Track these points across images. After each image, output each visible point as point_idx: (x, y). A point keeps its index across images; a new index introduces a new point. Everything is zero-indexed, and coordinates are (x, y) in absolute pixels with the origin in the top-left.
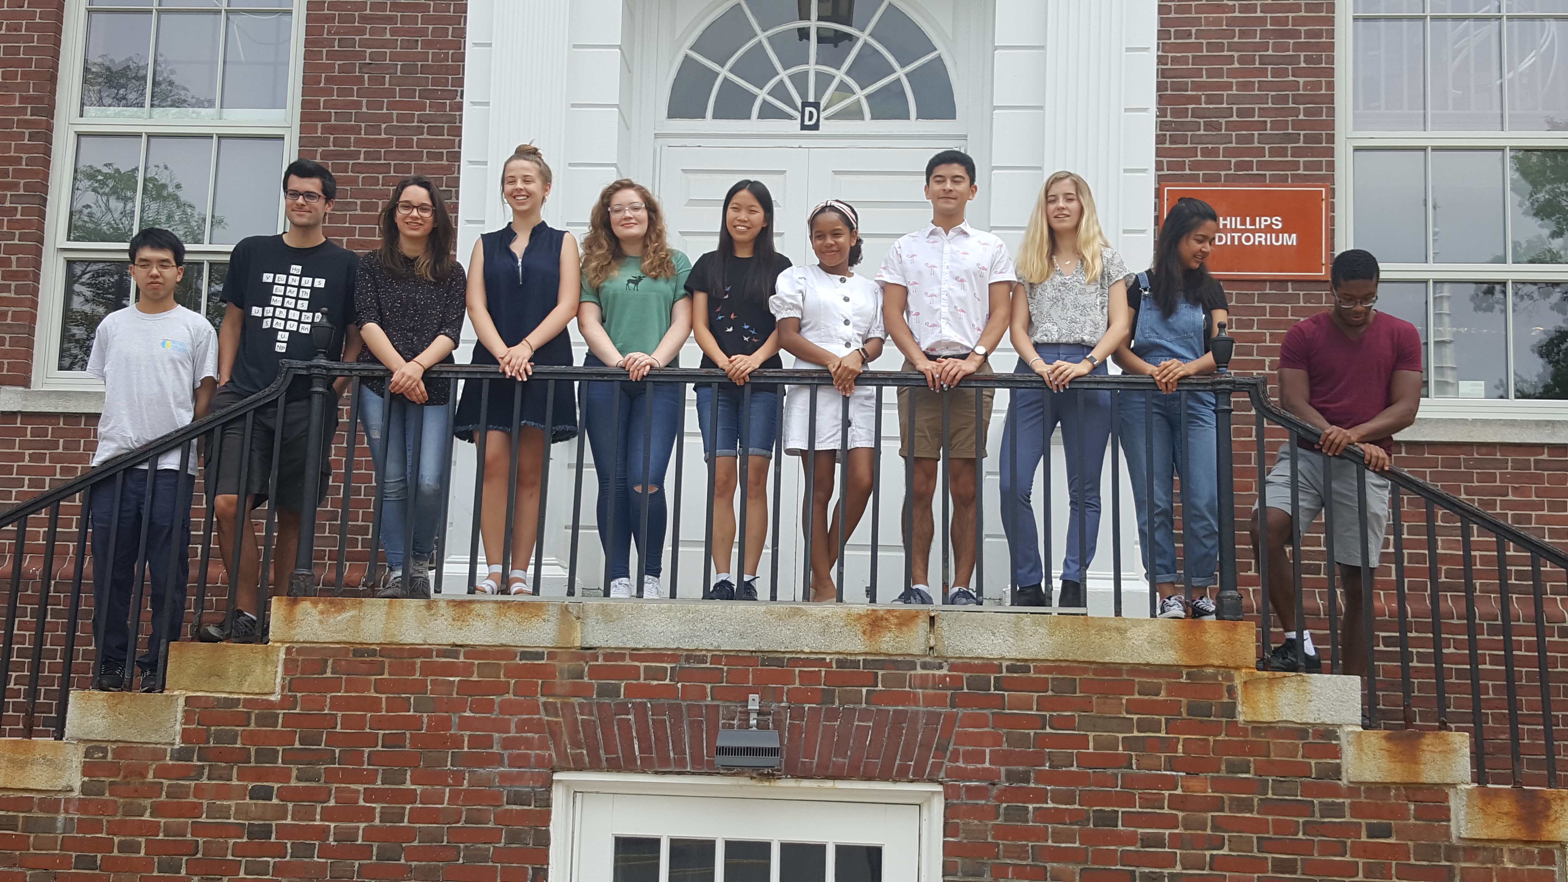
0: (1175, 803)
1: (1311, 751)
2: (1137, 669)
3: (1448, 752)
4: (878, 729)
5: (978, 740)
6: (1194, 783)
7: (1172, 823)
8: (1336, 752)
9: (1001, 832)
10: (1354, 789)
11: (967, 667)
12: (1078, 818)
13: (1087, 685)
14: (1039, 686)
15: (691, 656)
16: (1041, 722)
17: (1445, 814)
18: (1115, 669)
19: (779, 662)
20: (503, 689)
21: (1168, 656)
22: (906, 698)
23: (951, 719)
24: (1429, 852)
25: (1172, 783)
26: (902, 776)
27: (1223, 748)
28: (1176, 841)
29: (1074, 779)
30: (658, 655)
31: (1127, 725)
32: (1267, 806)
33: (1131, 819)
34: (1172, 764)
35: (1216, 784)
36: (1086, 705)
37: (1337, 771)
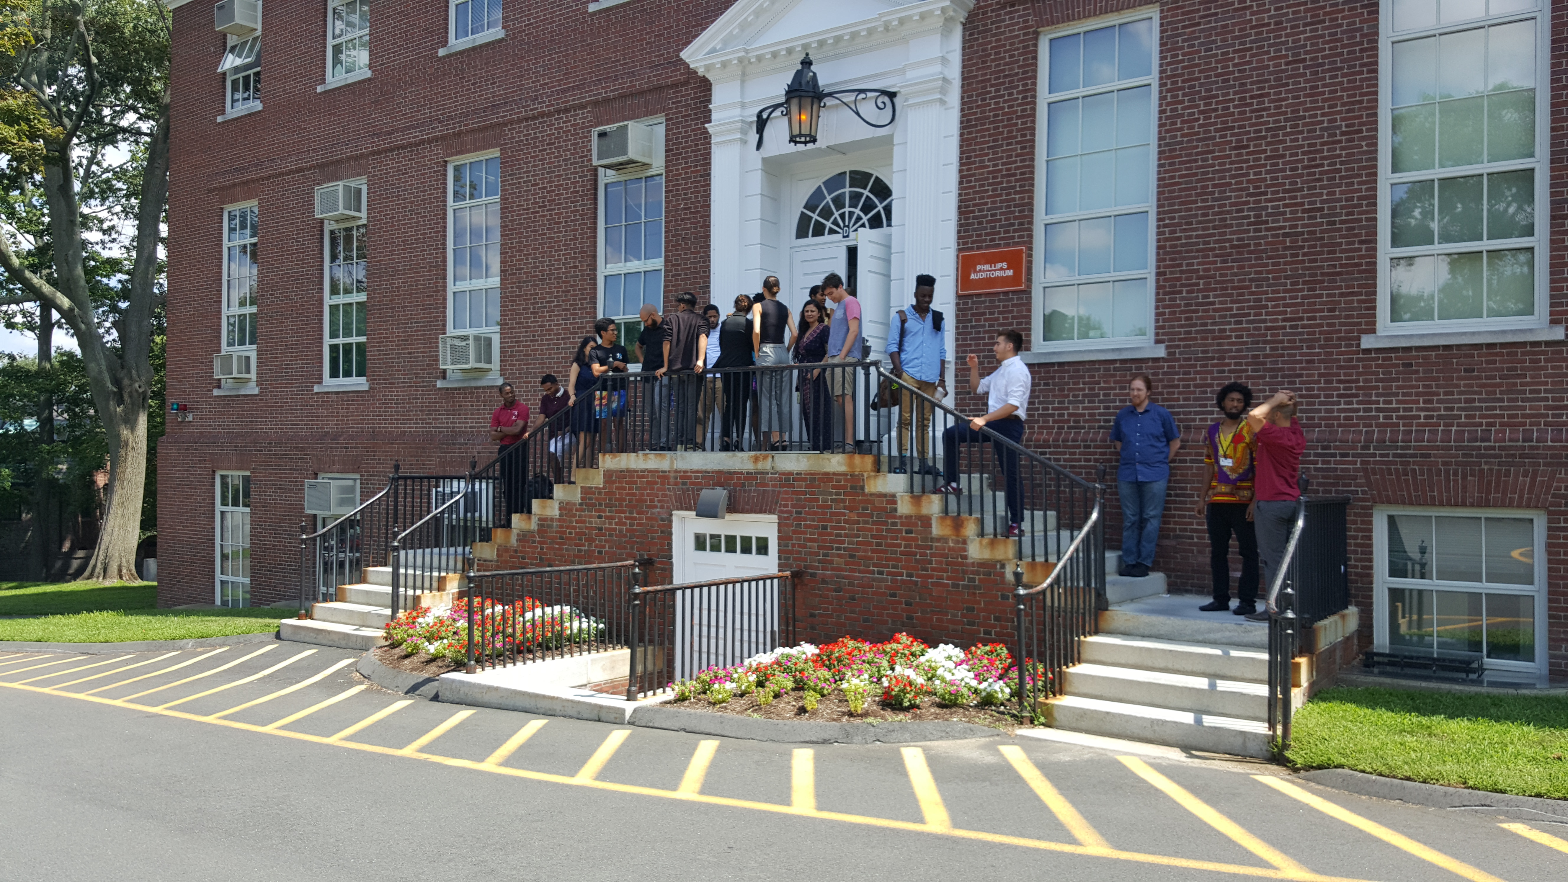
0: (846, 522)
1: (888, 502)
2: (834, 474)
3: (930, 502)
4: (758, 496)
5: (786, 499)
6: (852, 515)
7: (844, 529)
8: (895, 503)
9: (794, 532)
10: (901, 517)
11: (784, 474)
12: (816, 527)
13: (820, 480)
14: (804, 480)
15: (706, 472)
16: (805, 493)
17: (930, 526)
18: (827, 474)
19: (729, 473)
20: (656, 483)
21: (843, 469)
22: (767, 485)
23: (779, 492)
24: (925, 539)
25: (844, 515)
26: (765, 512)
27: (861, 501)
28: (846, 535)
29: (815, 513)
30: (697, 472)
31: (831, 494)
32: (874, 523)
33: (833, 528)
34: (845, 508)
35: (859, 515)
36: (819, 487)
37: (896, 510)
